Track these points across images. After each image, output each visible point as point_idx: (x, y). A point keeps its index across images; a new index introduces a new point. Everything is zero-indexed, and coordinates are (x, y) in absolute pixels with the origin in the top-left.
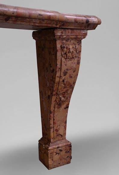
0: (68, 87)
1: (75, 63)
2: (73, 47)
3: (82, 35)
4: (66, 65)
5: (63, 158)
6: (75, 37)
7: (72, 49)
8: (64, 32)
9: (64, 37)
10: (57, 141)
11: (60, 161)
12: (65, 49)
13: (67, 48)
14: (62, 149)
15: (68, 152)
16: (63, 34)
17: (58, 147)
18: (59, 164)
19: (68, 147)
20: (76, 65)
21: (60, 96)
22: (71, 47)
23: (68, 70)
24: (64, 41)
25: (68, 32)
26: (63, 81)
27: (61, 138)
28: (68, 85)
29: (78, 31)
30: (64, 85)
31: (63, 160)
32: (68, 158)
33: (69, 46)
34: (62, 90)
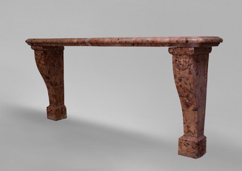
0: (187, 91)
1: (186, 73)
2: (183, 61)
3: (189, 51)
4: (179, 74)
5: (190, 151)
6: (185, 53)
7: (183, 62)
8: (175, 50)
9: (176, 53)
10: (189, 136)
11: (187, 152)
12: (177, 62)
13: (178, 61)
14: (189, 144)
15: (194, 148)
16: (174, 51)
17: (186, 141)
18: (186, 154)
19: (195, 144)
20: (188, 75)
21: (185, 99)
22: (182, 60)
23: (182, 78)
24: (178, 56)
25: (178, 50)
26: (181, 86)
27: (193, 135)
28: (187, 90)
29: (186, 49)
30: (183, 90)
31: (190, 153)
32: (194, 154)
33: (180, 60)
34: (184, 94)
